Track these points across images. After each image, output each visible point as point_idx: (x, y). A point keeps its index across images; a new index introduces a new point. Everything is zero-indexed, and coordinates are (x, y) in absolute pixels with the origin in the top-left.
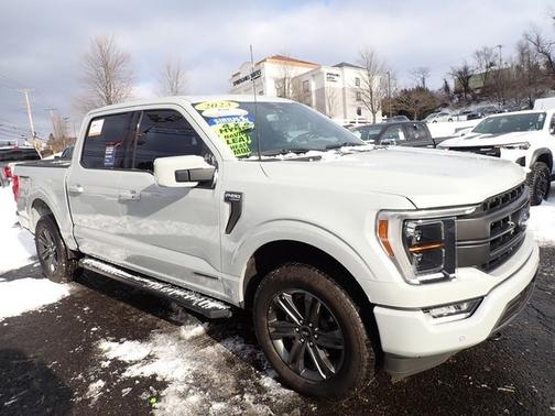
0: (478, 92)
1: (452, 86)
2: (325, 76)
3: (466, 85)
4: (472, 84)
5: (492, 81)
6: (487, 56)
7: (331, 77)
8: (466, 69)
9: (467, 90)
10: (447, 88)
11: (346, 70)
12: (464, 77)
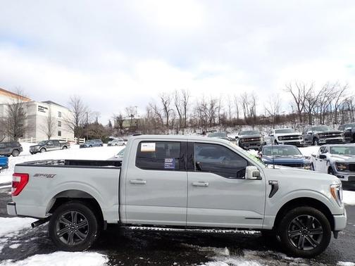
0: (127, 129)
1: (113, 125)
2: (38, 107)
3: (121, 125)
4: (124, 125)
5: (134, 124)
6: (132, 111)
7: (41, 109)
8: (121, 116)
9: (122, 128)
10: (110, 125)
11: (52, 105)
12: (120, 121)
